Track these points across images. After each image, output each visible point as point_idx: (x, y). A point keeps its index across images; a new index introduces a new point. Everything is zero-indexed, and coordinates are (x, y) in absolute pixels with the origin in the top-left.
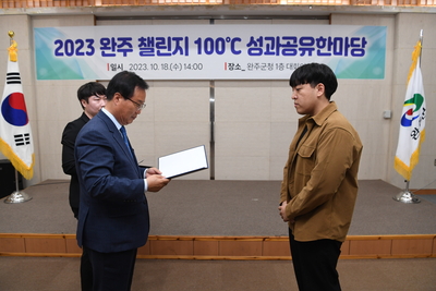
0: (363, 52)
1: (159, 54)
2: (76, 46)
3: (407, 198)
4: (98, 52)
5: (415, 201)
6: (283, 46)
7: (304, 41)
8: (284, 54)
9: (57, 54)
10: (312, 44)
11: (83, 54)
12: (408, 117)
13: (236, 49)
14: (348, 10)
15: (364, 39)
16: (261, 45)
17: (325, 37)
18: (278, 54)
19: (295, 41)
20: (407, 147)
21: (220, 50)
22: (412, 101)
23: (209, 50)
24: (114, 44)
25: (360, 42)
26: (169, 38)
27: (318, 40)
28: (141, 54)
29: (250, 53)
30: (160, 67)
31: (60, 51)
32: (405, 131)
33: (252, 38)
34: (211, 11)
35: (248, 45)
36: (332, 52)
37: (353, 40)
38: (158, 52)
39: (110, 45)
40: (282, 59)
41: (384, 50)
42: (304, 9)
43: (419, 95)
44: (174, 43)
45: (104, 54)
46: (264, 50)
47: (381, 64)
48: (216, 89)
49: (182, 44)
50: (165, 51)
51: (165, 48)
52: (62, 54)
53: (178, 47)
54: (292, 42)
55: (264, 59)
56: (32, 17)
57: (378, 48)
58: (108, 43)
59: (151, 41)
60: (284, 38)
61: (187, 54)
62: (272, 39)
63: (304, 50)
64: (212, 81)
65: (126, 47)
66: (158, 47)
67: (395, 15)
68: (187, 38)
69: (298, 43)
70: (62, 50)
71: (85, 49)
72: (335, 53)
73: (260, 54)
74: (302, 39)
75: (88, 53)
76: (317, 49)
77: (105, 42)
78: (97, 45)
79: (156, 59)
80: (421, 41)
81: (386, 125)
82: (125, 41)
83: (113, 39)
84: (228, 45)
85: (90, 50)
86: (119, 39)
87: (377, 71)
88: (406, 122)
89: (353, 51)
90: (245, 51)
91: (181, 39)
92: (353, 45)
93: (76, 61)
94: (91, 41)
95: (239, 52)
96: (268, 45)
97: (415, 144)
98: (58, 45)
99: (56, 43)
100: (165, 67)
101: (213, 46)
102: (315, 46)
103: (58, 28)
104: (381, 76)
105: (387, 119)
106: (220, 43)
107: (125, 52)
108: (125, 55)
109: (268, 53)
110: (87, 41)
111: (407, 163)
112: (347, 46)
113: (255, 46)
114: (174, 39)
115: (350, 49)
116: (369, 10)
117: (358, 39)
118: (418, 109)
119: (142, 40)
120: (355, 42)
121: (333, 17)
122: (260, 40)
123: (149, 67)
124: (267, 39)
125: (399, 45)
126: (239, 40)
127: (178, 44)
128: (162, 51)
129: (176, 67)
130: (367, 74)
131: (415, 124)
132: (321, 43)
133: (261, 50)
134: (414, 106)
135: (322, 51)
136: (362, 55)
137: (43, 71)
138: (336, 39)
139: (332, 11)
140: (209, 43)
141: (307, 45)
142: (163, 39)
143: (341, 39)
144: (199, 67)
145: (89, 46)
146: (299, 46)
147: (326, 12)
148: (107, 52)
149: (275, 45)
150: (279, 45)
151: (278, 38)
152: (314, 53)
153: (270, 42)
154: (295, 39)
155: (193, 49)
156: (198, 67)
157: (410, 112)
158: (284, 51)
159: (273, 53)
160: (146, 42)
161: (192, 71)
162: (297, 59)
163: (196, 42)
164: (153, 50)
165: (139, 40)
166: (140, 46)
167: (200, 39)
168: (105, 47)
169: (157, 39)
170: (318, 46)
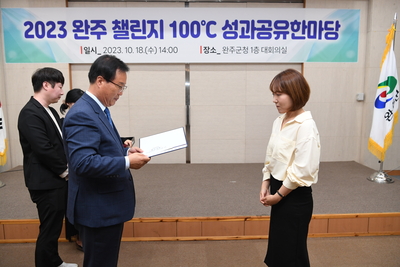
0: (337, 34)
1: (134, 37)
2: (47, 28)
3: (381, 178)
4: (71, 34)
5: (389, 181)
6: (258, 29)
7: (279, 25)
8: (259, 37)
9: (27, 36)
10: (286, 27)
11: (54, 36)
12: (382, 99)
13: (212, 33)
15: (337, 22)
16: (236, 28)
17: (300, 20)
18: (253, 38)
19: (270, 25)
20: (380, 128)
21: (195, 33)
22: (386, 83)
23: (184, 33)
24: (87, 27)
25: (333, 26)
26: (144, 21)
27: (293, 24)
28: (115, 37)
29: (225, 37)
30: (135, 50)
31: (30, 34)
32: (379, 113)
33: (227, 21)
35: (224, 29)
36: (306, 35)
37: (327, 23)
38: (133, 35)
39: (83, 28)
40: (257, 42)
41: (358, 33)
43: (392, 78)
44: (148, 26)
45: (76, 37)
46: (240, 33)
47: (354, 47)
48: (191, 73)
49: (157, 27)
50: (140, 34)
51: (140, 31)
52: (32, 37)
53: (153, 30)
54: (266, 25)
55: (239, 42)
57: (352, 32)
58: (81, 26)
59: (125, 24)
60: (259, 22)
61: (162, 37)
62: (247, 22)
63: (278, 34)
64: (187, 65)
65: (100, 30)
66: (132, 30)
68: (162, 21)
69: (273, 26)
70: (33, 32)
71: (57, 32)
72: (309, 37)
73: (235, 37)
74: (277, 22)
75: (60, 36)
76: (291, 32)
77: (78, 24)
78: (69, 27)
79: (130, 42)
80: (395, 24)
81: (359, 107)
82: (99, 23)
83: (86, 21)
84: (203, 29)
85: (62, 33)
86: (92, 22)
88: (379, 104)
89: (326, 34)
90: (220, 34)
91: (156, 22)
92: (326, 28)
93: (47, 44)
94: (63, 23)
95: (215, 36)
96: (243, 29)
97: (389, 125)
98: (28, 26)
99: (26, 24)
100: (140, 50)
101: (189, 29)
102: (289, 29)
103: (27, 9)
104: (354, 59)
105: (360, 101)
106: (195, 26)
107: (99, 35)
108: (99, 38)
109: (243, 36)
110: (59, 23)
111: (381, 144)
112: (321, 30)
113: (230, 29)
114: (149, 22)
115: (324, 32)
117: (332, 23)
118: (391, 91)
119: (116, 22)
120: (329, 26)
121: (307, 1)
122: (235, 23)
123: (123, 50)
124: (242, 22)
125: (373, 29)
126: (214, 23)
127: (152, 27)
128: (137, 34)
129: (151, 50)
130: (341, 58)
131: (389, 106)
132: (295, 27)
133: (236, 34)
134: (388, 89)
135: (297, 34)
136: (336, 38)
137: (13, 54)
138: (310, 23)
140: (184, 26)
141: (282, 29)
142: (138, 22)
143: (315, 23)
144: (174, 50)
145: (61, 29)
146: (274, 30)
148: (80, 34)
149: (251, 29)
150: (254, 29)
151: (253, 21)
152: (289, 36)
153: (245, 26)
154: (269, 22)
155: (168, 32)
157: (384, 94)
158: (258, 35)
159: (248, 37)
160: (120, 25)
161: (167, 54)
162: (272, 42)
163: (171, 25)
164: (127, 33)
165: (113, 22)
166: (114, 29)
167: (175, 22)
168: (78, 29)
169: (132, 22)
170: (293, 29)
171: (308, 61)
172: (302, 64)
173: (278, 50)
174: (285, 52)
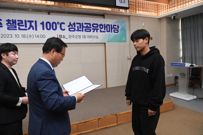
0: (118, 31)
1: (19, 29)
6: (85, 27)
7: (94, 26)
8: (86, 31)
10: (97, 27)
13: (63, 28)
14: (111, 13)
15: (118, 25)
16: (75, 26)
17: (103, 24)
18: (83, 31)
19: (90, 25)
21: (54, 28)
23: (48, 28)
25: (116, 27)
26: (25, 21)
27: (100, 25)
28: (8, 29)
29: (69, 30)
30: (21, 36)
33: (70, 23)
34: (49, 8)
35: (69, 26)
36: (106, 31)
37: (114, 25)
40: (84, 33)
42: (93, 11)
44: (28, 24)
46: (76, 29)
47: (125, 36)
49: (33, 24)
50: (24, 28)
51: (23, 26)
53: (31, 26)
54: (89, 26)
55: (76, 33)
57: (124, 30)
59: (14, 22)
60: (85, 24)
61: (36, 30)
62: (80, 24)
66: (19, 25)
67: (129, 16)
68: (36, 21)
69: (91, 26)
72: (107, 31)
73: (74, 31)
74: (93, 24)
76: (100, 29)
79: (18, 32)
84: (58, 26)
87: (124, 39)
89: (114, 30)
90: (67, 29)
91: (33, 21)
92: (114, 28)
95: (64, 30)
96: (78, 27)
101: (51, 26)
102: (99, 28)
104: (125, 41)
105: (129, 59)
106: (54, 24)
109: (78, 30)
112: (112, 28)
113: (72, 27)
114: (28, 21)
115: (113, 29)
116: (120, 14)
117: (116, 25)
119: (8, 21)
120: (115, 27)
121: (105, 15)
122: (74, 24)
123: (14, 36)
124: (77, 23)
125: (131, 29)
126: (64, 23)
127: (31, 24)
128: (21, 28)
129: (30, 36)
130: (120, 41)
132: (101, 27)
133: (75, 29)
135: (102, 30)
138: (107, 25)
139: (105, 12)
140: (48, 24)
141: (96, 27)
142: (22, 21)
143: (109, 25)
146: (92, 28)
147: (103, 13)
149: (81, 27)
150: (83, 27)
151: (82, 23)
152: (99, 31)
153: (79, 25)
154: (90, 24)
155: (40, 27)
156: (43, 36)
158: (85, 30)
159: (80, 31)
160: (11, 22)
161: (40, 39)
162: (91, 33)
163: (41, 24)
164: (16, 27)
165: (7, 21)
166: (7, 24)
167: (43, 22)
169: (18, 21)
170: (100, 27)
171: (108, 42)
172: (105, 43)
173: (94, 37)
174: (97, 38)
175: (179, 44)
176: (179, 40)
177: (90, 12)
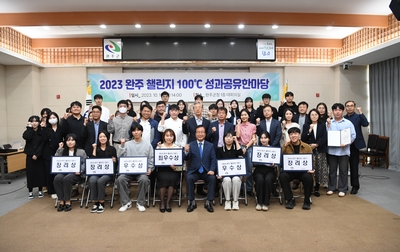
0: (267, 86)
1: (158, 88)
2: (112, 84)
4: (124, 87)
6: (225, 84)
7: (236, 81)
8: (225, 88)
9: (101, 88)
10: (240, 83)
11: (116, 88)
13: (200, 86)
14: (258, 65)
15: (267, 80)
16: (213, 83)
17: (247, 79)
18: (222, 88)
21: (191, 86)
23: (185, 86)
24: (133, 83)
25: (265, 82)
26: (163, 80)
27: (243, 81)
28: (148, 88)
29: (207, 88)
30: (158, 95)
31: (103, 87)
33: (208, 80)
35: (206, 84)
36: (250, 87)
37: (261, 80)
39: (131, 83)
40: (224, 91)
42: (235, 65)
44: (166, 83)
45: (127, 88)
47: (277, 93)
49: (170, 83)
50: (161, 87)
51: (161, 85)
54: (229, 82)
55: (214, 91)
56: (88, 68)
59: (154, 81)
60: (225, 80)
61: (173, 88)
62: (219, 80)
63: (236, 86)
65: (140, 85)
66: (157, 84)
67: (283, 67)
68: (173, 80)
69: (232, 82)
70: (105, 86)
71: (117, 86)
72: (252, 87)
75: (119, 88)
77: (128, 81)
78: (124, 83)
79: (156, 91)
82: (140, 81)
83: (133, 80)
84: (195, 84)
85: (120, 86)
86: (136, 80)
87: (275, 97)
89: (262, 86)
90: (204, 86)
91: (170, 80)
92: (261, 83)
93: (111, 92)
94: (121, 81)
95: (202, 87)
98: (102, 83)
99: (100, 82)
101: (187, 84)
103: (102, 74)
104: (277, 99)
106: (191, 82)
107: (139, 87)
108: (139, 89)
109: (216, 88)
110: (118, 81)
112: (258, 84)
113: (209, 84)
114: (166, 80)
115: (260, 85)
117: (264, 80)
119: (149, 81)
120: (263, 82)
121: (251, 69)
122: (212, 81)
123: (152, 95)
124: (216, 80)
126: (201, 81)
127: (168, 83)
132: (245, 82)
133: (213, 86)
135: (246, 86)
136: (267, 88)
138: (252, 80)
139: (250, 66)
140: (185, 82)
141: (237, 83)
142: (160, 80)
143: (255, 80)
144: (179, 95)
145: (120, 84)
146: (233, 84)
147: (247, 66)
148: (129, 87)
149: (220, 83)
150: (222, 84)
151: (222, 80)
152: (241, 87)
153: (217, 82)
154: (231, 80)
155: (176, 86)
159: (219, 88)
160: (151, 82)
161: (176, 97)
162: (232, 91)
163: (178, 82)
164: (154, 86)
165: (147, 80)
166: (147, 84)
167: (180, 80)
168: (128, 84)
169: (157, 80)
170: (243, 84)
173: (236, 95)
174: (239, 96)
175: (366, 104)
176: (366, 98)
177: (231, 65)
